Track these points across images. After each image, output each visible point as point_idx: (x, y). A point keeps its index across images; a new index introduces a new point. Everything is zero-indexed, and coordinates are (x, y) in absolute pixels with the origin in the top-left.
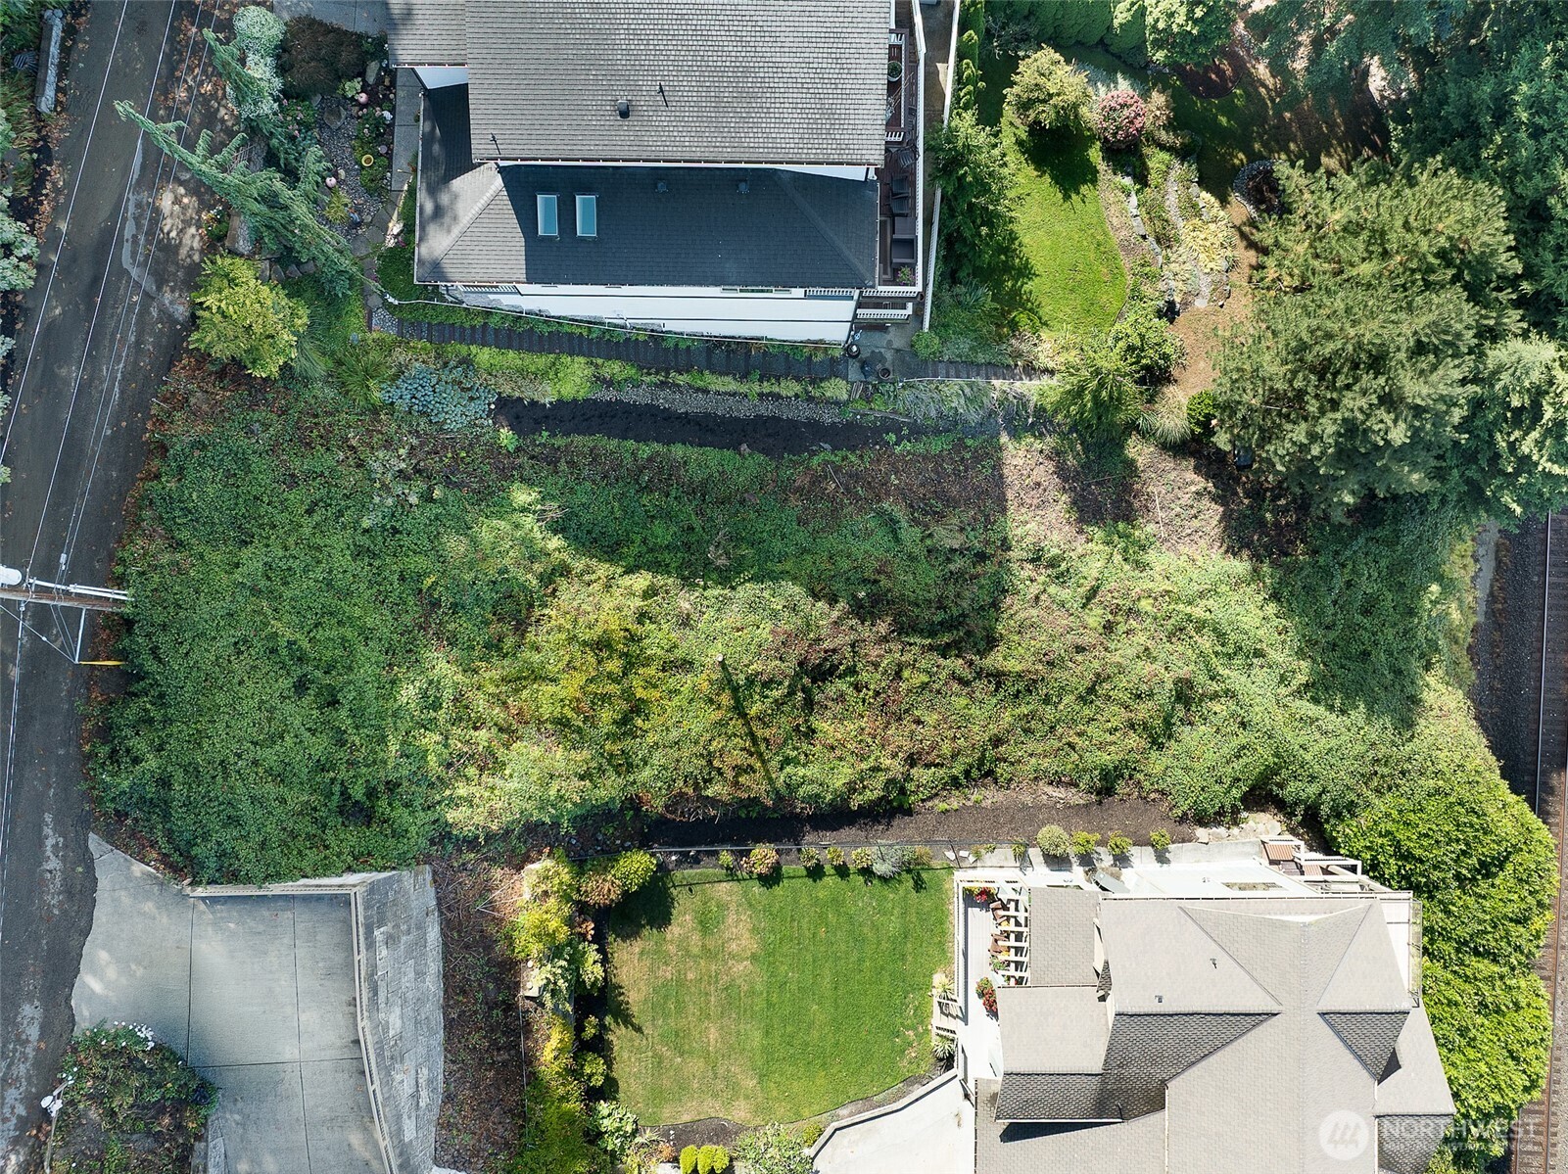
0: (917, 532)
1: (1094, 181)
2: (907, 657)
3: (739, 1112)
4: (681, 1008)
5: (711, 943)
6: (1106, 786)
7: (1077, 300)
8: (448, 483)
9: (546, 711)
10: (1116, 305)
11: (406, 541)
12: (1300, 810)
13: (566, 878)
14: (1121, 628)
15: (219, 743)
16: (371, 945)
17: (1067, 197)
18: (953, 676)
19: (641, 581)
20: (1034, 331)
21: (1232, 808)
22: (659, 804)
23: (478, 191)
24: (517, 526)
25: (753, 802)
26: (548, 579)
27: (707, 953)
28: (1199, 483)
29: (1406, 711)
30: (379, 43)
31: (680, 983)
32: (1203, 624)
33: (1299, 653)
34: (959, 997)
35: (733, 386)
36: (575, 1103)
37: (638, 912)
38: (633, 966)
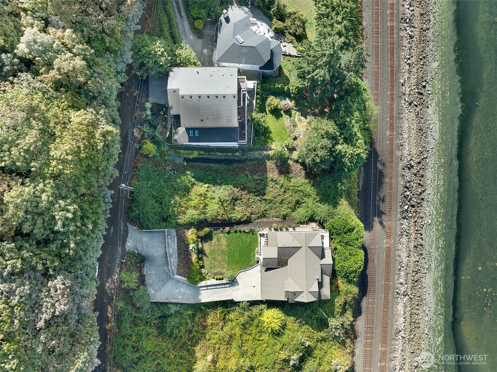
0: (251, 177)
1: (282, 117)
2: (250, 197)
3: (224, 270)
4: (214, 254)
5: (219, 243)
6: (285, 217)
7: (279, 137)
8: (177, 171)
9: (192, 205)
10: (286, 138)
11: (171, 180)
12: (318, 222)
13: (196, 231)
14: (287, 192)
15: (147, 209)
16: (168, 238)
17: (277, 120)
18: (258, 200)
19: (207, 185)
20: (271, 143)
21: (306, 222)
22: (210, 220)
23: (181, 130)
24: (187, 177)
25: (225, 220)
26: (192, 185)
27: (219, 245)
28: (301, 167)
29: (335, 205)
30: (165, 105)
31: (214, 250)
32: (301, 190)
33: (317, 195)
34: (259, 251)
35: (221, 154)
36: (198, 267)
37: (207, 238)
38: (207, 247)
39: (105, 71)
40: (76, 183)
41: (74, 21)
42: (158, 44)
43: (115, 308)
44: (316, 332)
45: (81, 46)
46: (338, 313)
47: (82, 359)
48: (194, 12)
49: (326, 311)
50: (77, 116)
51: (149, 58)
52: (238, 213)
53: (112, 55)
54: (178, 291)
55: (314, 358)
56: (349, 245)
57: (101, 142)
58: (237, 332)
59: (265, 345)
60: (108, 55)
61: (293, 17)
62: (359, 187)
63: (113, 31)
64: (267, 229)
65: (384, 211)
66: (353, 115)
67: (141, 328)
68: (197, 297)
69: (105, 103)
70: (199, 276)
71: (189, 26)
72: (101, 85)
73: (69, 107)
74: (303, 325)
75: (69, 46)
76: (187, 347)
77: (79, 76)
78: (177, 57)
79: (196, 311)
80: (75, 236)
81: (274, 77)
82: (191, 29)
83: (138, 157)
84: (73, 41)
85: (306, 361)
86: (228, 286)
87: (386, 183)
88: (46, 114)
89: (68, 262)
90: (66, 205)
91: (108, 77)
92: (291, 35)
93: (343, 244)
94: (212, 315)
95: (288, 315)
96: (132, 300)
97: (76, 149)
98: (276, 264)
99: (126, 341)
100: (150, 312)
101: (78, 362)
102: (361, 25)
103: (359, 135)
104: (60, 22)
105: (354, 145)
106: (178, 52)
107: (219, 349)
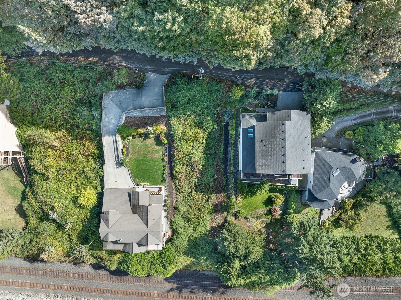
0: (212, 180)
1: (265, 207)
2: (194, 179)
3: (130, 156)
4: (145, 148)
5: (154, 152)
6: (176, 208)
7: (247, 204)
8: (217, 116)
9: (187, 130)
10: (247, 210)
11: (209, 112)
12: (172, 238)
13: (164, 132)
14: (199, 211)
15: (183, 91)
16: (157, 109)
17: (263, 203)
18: (191, 186)
19: (204, 141)
20: (242, 198)
21: (172, 228)
22: (174, 145)
23: (253, 122)
24: (211, 126)
25: (174, 158)
26: (204, 129)
27: (152, 151)
28: (220, 223)
29: (187, 254)
30: (276, 106)
31: (148, 148)
32: (199, 223)
33: (195, 237)
34: (146, 187)
35: (232, 154)
36: (133, 134)
37: (159, 142)
38: (151, 141)
39: (309, 55)
40: (201, 31)
41: (357, 27)
42: (333, 101)
43: (96, 63)
44: (77, 234)
45: (333, 33)
46: (93, 253)
47: (39, 39)
48: (360, 130)
49: (95, 243)
50: (265, 31)
51: (320, 93)
52: (180, 168)
53: (323, 62)
54: (112, 117)
55: (56, 231)
56: (152, 264)
57: (240, 54)
58: (78, 166)
59: (66, 190)
60: (323, 57)
61: (356, 218)
62: (203, 271)
63: (347, 62)
64: (166, 193)
65: (182, 292)
66: (266, 275)
67: (80, 86)
68: (107, 134)
69: (278, 55)
70: (125, 135)
71: (347, 125)
72: (295, 52)
73: (274, 23)
74: (83, 224)
75: (333, 23)
76: (66, 124)
77: (305, 32)
78: (320, 119)
79: (95, 132)
80: (150, 31)
81: (301, 200)
82: (345, 128)
83: (229, 83)
84: (338, 26)
85: (54, 224)
86: (117, 160)
87: (207, 295)
88: (266, 2)
89: (127, 25)
90: (179, 23)
91: (302, 58)
92: (339, 216)
93: (152, 260)
94: (92, 145)
95: (91, 210)
96: (104, 78)
97: (232, 32)
98: (134, 203)
99: (68, 73)
100: (94, 93)
101: (36, 35)
102: (348, 276)
103: (248, 281)
104: (357, 13)
105: (238, 276)
106: (326, 119)
107: (64, 151)
